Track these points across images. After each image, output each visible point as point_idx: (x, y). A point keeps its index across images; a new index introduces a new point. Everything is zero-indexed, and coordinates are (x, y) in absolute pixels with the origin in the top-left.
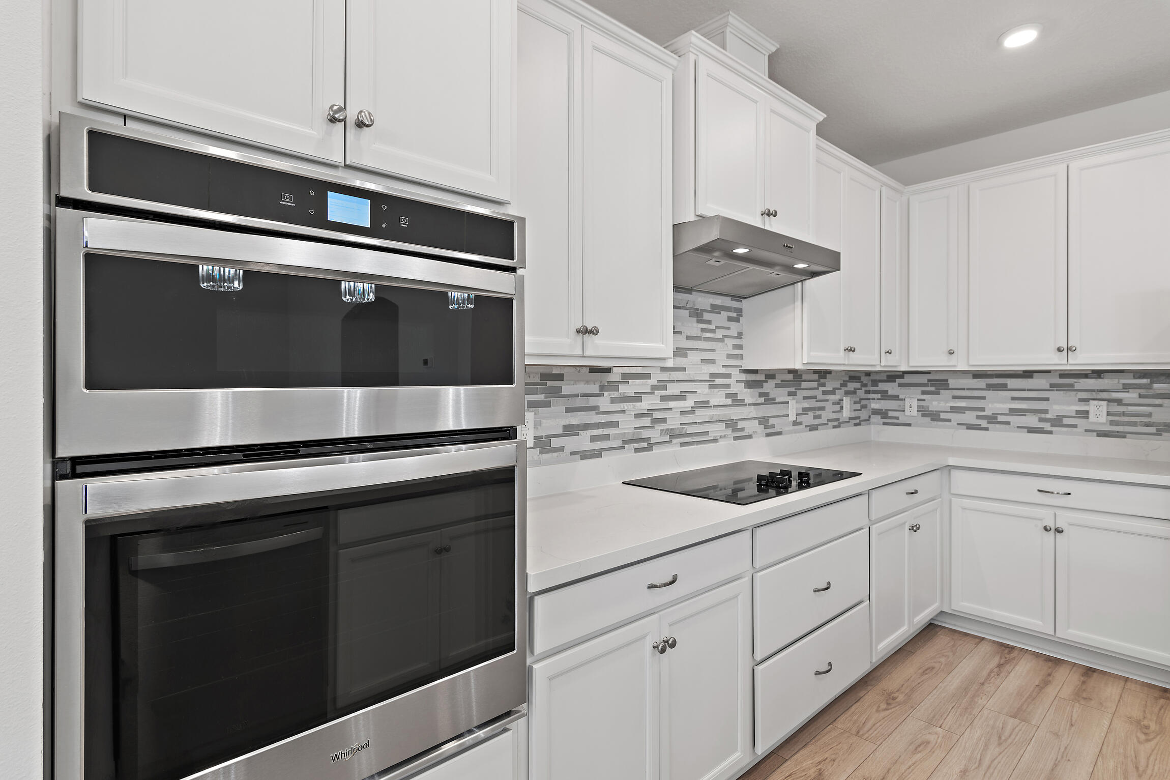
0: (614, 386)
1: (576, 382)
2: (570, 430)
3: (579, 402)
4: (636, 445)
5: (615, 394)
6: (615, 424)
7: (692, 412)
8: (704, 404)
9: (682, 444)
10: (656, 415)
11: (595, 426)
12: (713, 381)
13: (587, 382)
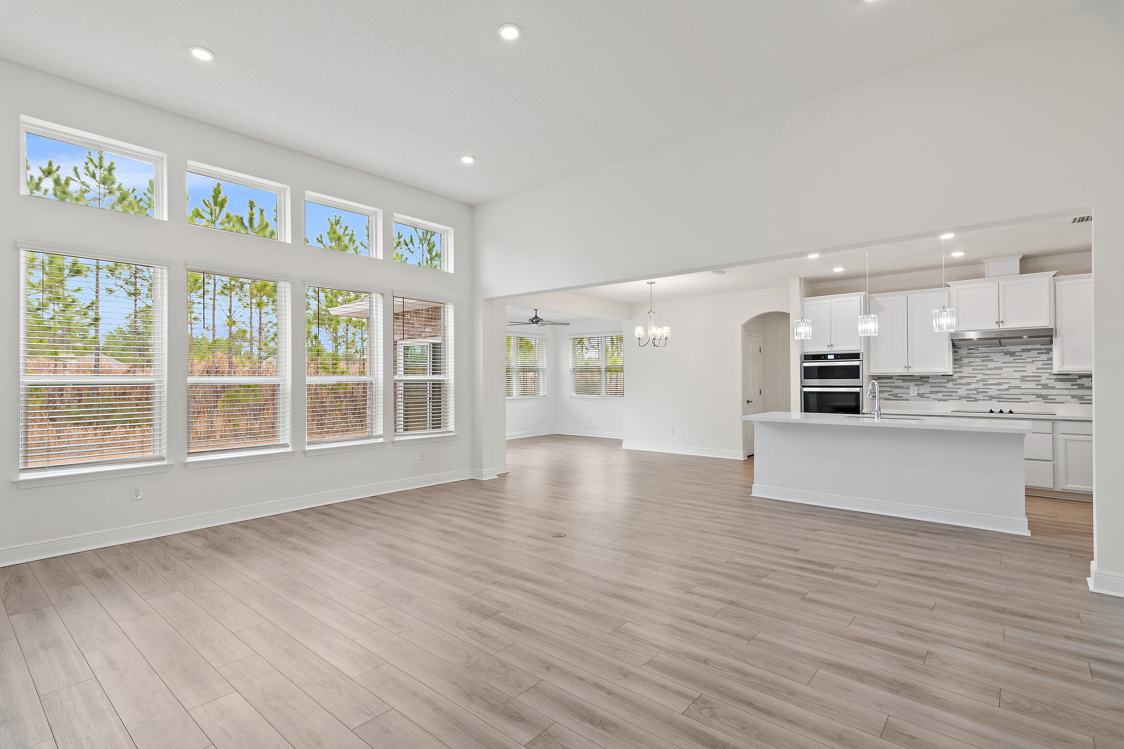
0: (956, 380)
1: (935, 379)
2: (931, 392)
3: (937, 385)
4: (967, 399)
5: (955, 383)
6: (956, 392)
7: (1007, 390)
8: (1019, 388)
9: (998, 401)
10: (979, 390)
11: (945, 392)
12: (1023, 379)
13: (940, 379)
